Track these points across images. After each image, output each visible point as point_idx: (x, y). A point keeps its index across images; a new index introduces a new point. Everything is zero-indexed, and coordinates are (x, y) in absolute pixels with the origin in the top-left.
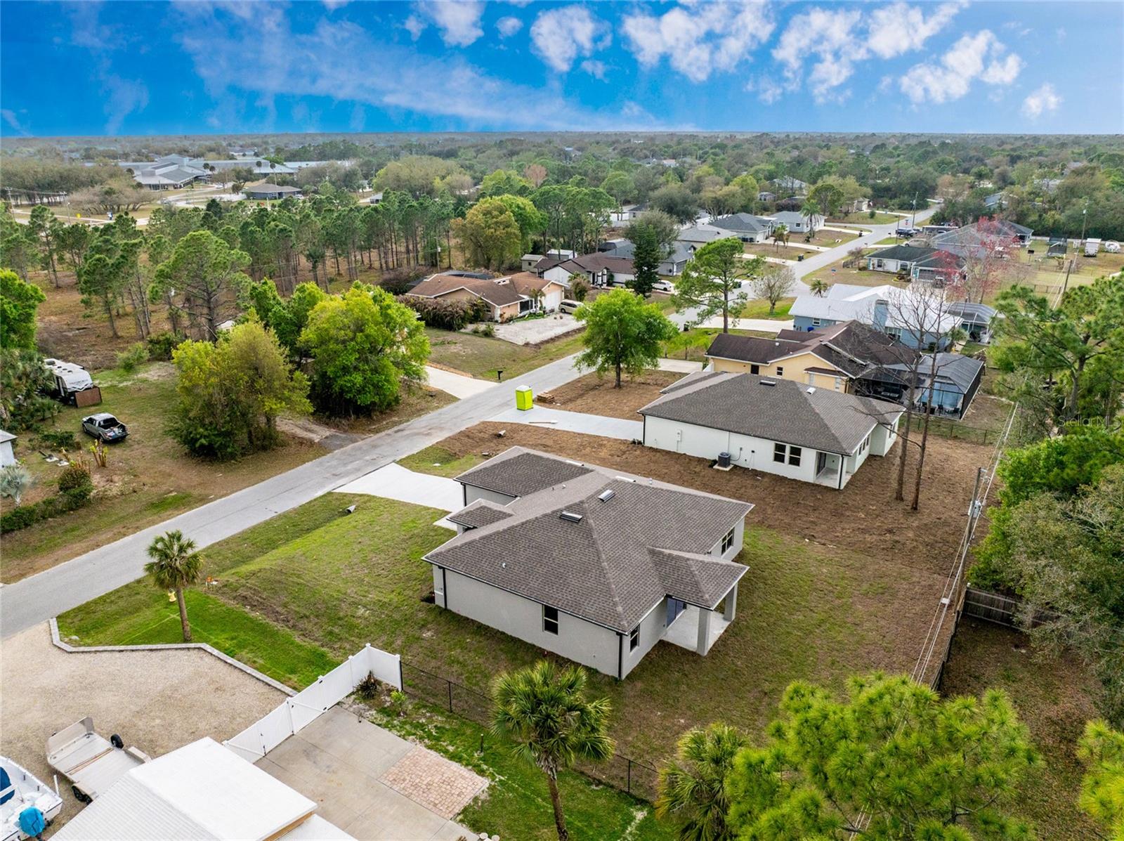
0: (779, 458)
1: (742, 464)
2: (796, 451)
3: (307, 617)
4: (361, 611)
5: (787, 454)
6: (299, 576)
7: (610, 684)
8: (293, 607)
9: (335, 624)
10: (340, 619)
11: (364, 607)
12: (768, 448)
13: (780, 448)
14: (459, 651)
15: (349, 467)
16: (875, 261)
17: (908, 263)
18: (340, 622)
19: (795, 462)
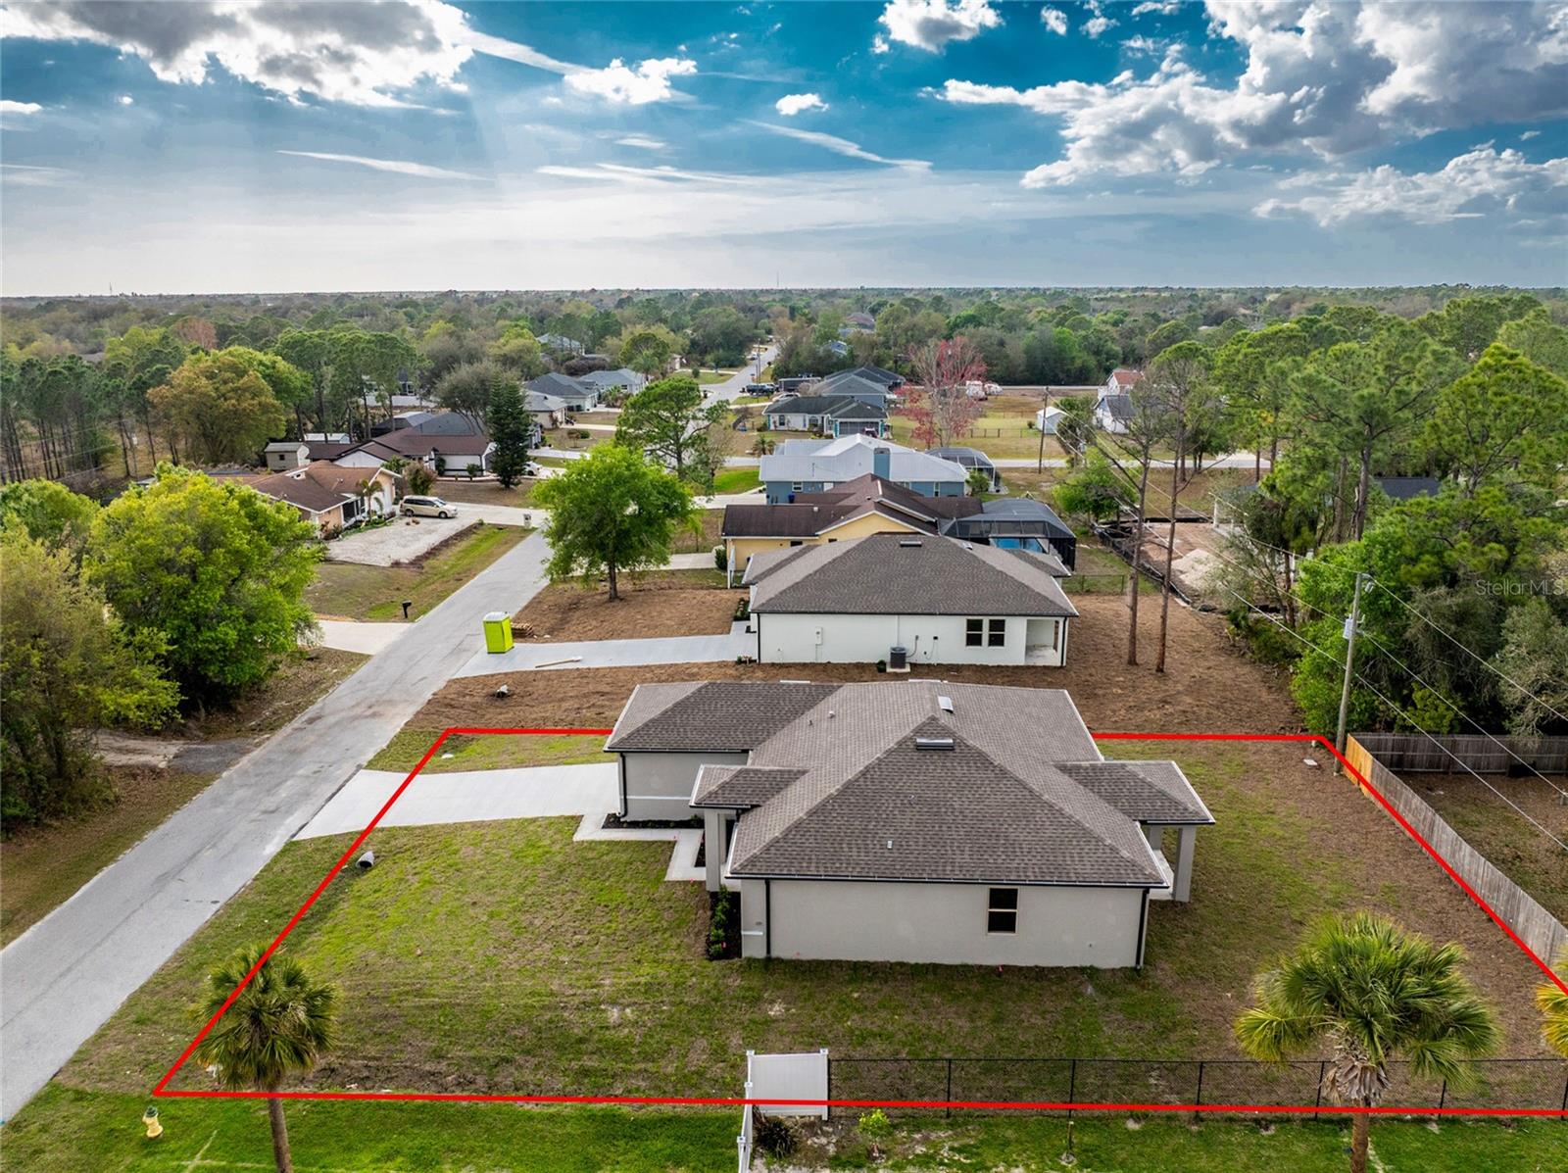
0: (973, 640)
1: (922, 660)
2: (998, 626)
3: (507, 1061)
4: (614, 1014)
5: (985, 633)
6: (419, 994)
7: (1132, 980)
8: (457, 1052)
9: (579, 1052)
10: (581, 1041)
11: (614, 1003)
12: (958, 627)
13: (974, 626)
14: (855, 1016)
15: (283, 793)
16: (776, 417)
17: (818, 417)
18: (590, 1047)
19: (997, 640)
